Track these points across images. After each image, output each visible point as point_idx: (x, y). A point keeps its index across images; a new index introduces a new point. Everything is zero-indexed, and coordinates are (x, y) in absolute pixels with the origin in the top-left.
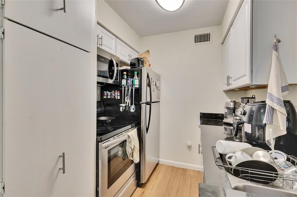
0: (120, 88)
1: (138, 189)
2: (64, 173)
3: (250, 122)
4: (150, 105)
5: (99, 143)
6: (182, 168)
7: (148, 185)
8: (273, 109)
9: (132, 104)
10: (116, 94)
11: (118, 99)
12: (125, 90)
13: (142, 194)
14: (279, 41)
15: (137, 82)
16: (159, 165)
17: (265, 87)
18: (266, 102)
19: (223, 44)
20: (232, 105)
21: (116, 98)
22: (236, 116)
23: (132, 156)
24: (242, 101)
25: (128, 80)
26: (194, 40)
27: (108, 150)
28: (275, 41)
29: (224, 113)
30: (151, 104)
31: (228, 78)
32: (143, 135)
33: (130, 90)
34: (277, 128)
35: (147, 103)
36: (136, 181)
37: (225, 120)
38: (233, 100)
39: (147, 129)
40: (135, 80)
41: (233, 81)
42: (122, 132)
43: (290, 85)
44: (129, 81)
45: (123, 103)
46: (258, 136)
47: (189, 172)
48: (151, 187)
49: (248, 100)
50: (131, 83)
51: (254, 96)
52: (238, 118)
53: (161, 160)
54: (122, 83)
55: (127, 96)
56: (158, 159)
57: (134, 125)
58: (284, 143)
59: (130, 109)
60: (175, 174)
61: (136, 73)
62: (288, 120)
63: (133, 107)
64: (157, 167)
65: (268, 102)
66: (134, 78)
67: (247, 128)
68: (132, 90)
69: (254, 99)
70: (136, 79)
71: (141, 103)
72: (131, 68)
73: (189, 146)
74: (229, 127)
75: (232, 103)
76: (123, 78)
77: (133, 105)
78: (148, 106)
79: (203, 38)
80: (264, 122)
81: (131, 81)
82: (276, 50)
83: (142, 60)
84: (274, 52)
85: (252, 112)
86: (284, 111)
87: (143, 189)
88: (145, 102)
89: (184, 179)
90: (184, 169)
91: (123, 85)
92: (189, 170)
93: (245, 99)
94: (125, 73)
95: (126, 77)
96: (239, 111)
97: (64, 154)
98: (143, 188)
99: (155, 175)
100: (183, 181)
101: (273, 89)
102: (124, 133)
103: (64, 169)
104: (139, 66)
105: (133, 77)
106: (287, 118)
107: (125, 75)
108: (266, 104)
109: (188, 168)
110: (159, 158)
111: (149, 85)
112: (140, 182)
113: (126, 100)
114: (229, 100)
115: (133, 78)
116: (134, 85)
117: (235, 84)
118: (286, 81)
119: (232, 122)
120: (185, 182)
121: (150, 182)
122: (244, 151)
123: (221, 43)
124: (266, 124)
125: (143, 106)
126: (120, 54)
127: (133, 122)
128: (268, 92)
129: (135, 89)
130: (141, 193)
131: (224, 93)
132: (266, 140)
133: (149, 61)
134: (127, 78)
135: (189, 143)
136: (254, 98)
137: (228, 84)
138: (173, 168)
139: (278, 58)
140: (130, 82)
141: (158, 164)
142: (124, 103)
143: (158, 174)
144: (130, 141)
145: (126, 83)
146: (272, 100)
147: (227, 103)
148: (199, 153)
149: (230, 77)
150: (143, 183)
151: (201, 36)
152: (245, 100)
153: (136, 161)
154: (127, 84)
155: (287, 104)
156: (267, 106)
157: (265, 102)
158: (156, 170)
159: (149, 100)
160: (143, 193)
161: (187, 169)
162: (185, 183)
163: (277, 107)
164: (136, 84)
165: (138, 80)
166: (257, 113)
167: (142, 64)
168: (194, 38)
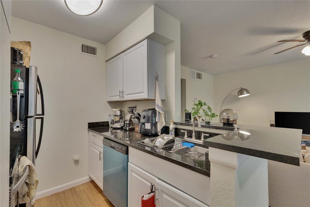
4: (42, 119)
6: (68, 189)
8: (159, 113)
15: (21, 85)
18: (156, 109)
19: (107, 61)
20: (118, 113)
26: (81, 48)
31: (122, 92)
34: (162, 123)
35: (37, 117)
39: (36, 153)
40: (19, 83)
41: (125, 95)
49: (133, 109)
61: (18, 71)
63: (18, 123)
67: (148, 126)
70: (19, 81)
71: (28, 116)
73: (77, 160)
75: (118, 111)
77: (18, 120)
78: (39, 120)
79: (89, 50)
82: (157, 80)
83: (21, 53)
86: (164, 114)
88: (33, 114)
89: (78, 197)
90: (71, 189)
92: (77, 186)
93: (131, 108)
100: (78, 200)
108: (156, 110)
109: (75, 186)
120: (81, 198)
123: (105, 60)
124: (157, 122)
128: (156, 103)
129: (20, 96)
132: (158, 131)
133: (29, 57)
135: (76, 157)
136: (136, 107)
139: (159, 85)
146: (159, 108)
148: (100, 160)
151: (87, 47)
156: (157, 111)
157: (154, 109)
162: (82, 200)
163: (161, 112)
164: (20, 88)
165: (23, 83)
166: (152, 117)
167: (21, 59)
168: (81, 47)
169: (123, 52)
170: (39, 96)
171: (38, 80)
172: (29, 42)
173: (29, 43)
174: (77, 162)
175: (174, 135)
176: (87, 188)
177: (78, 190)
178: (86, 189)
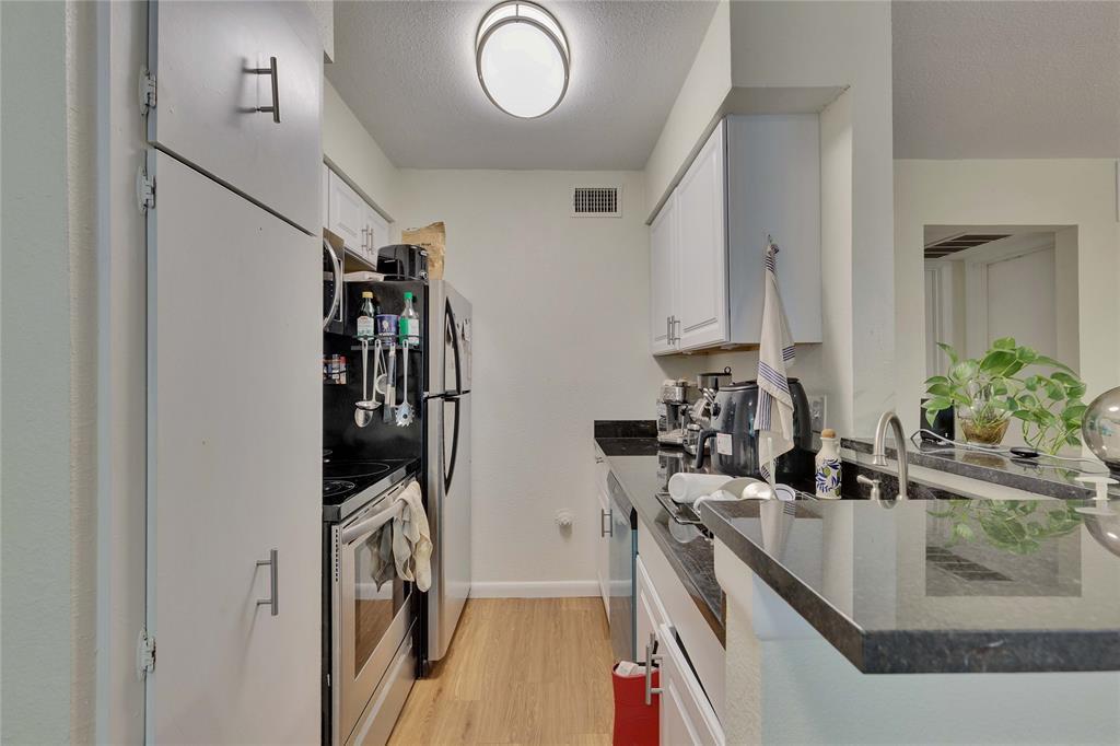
0: (353, 348)
1: (421, 683)
2: (275, 612)
3: (727, 429)
4: (457, 401)
5: (334, 528)
7: (451, 665)
8: (770, 397)
9: (399, 402)
10: (335, 366)
11: (340, 385)
12: (371, 353)
13: (438, 694)
14: (777, 251)
15: (413, 327)
16: (472, 605)
17: (752, 348)
18: (758, 384)
19: (649, 224)
20: (677, 396)
21: (337, 382)
22: (692, 422)
23: (413, 568)
24: (703, 382)
25: (382, 319)
26: (573, 202)
27: (356, 550)
28: (769, 249)
29: (657, 418)
30: (458, 399)
31: (672, 322)
32: (435, 503)
33: (392, 353)
34: (778, 437)
35: (447, 397)
36: (413, 662)
37: (662, 437)
38: (681, 381)
39: (448, 482)
40: (410, 321)
41: (682, 332)
42: (383, 493)
43: (796, 344)
44: (386, 324)
45: (365, 397)
46: (746, 463)
47: (567, 606)
48: (461, 669)
49: (717, 380)
50: (394, 329)
51: (728, 371)
52: (695, 427)
53: (475, 584)
54: (359, 329)
55: (379, 374)
56: (465, 585)
57: (402, 471)
58: (790, 469)
59: (394, 418)
60: (527, 619)
61: (409, 296)
62: (796, 421)
63: (405, 408)
64: (467, 610)
65: (762, 383)
66: (404, 314)
67: (724, 444)
68: (399, 352)
69: (728, 377)
70: (410, 317)
71: (426, 394)
72: (386, 279)
73: (565, 524)
74: (672, 455)
75: (677, 388)
76: (363, 314)
77: (405, 402)
78: (450, 406)
79: (597, 201)
80: (756, 427)
81: (393, 324)
82: (773, 269)
83: (423, 253)
84: (769, 273)
85: (731, 406)
86: (789, 401)
87: (437, 680)
88: (439, 391)
89: (556, 626)
90: (551, 599)
91: (366, 337)
92: (567, 598)
93: (710, 378)
94: (368, 295)
95: (371, 310)
96: (697, 410)
97: (274, 554)
98: (436, 677)
99: (466, 634)
100: (555, 633)
101: (769, 355)
102: (386, 495)
103: (274, 602)
104: (412, 273)
105: (398, 308)
106: (794, 414)
107: (370, 304)
108: (757, 387)
110: (470, 581)
111: (452, 337)
112: (425, 661)
113: (376, 387)
114: (671, 383)
115: (399, 314)
116: (407, 337)
117: (690, 340)
118: (790, 337)
119: (679, 441)
120: (562, 632)
121: (454, 657)
122: (725, 488)
123: (644, 222)
124: (758, 431)
125: (434, 406)
126: (340, 225)
127: (402, 462)
128: (761, 359)
129: (410, 350)
130: (434, 691)
131: (655, 363)
132: (761, 466)
133: (443, 257)
134: (376, 313)
135: (565, 517)
136: (729, 374)
137: (672, 339)
138: (518, 602)
139: (776, 287)
140: (390, 326)
141: (467, 600)
142: (369, 398)
143: (476, 630)
144: (406, 518)
145: (372, 329)
146: (768, 378)
147: (667, 390)
148: (603, 535)
149: (676, 319)
150: (437, 659)
151: (591, 193)
152: (710, 380)
153: (423, 585)
154: (376, 332)
155: (794, 385)
156: (760, 391)
157: (754, 382)
158: (466, 620)
159: (451, 386)
160: (440, 691)
161: (559, 600)
162: (562, 637)
163: (777, 393)
164: (410, 334)
165: (417, 321)
166: (741, 410)
167: (424, 267)
168: (573, 198)
169: (675, 184)
170: (450, 349)
171: (448, 310)
172: (442, 224)
173: (440, 226)
174: (566, 529)
175: (833, 491)
176: (586, 611)
177: (564, 608)
178: (583, 613)
